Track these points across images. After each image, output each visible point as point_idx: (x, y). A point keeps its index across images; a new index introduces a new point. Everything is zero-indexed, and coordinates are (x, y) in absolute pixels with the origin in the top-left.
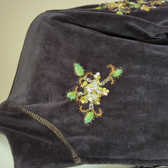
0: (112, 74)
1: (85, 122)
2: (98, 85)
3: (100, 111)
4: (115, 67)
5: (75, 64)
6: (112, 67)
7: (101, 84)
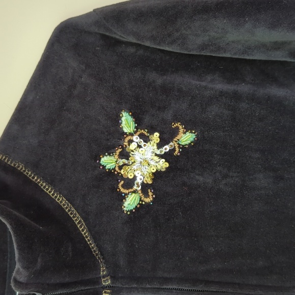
0: (178, 140)
1: (125, 209)
2: (153, 152)
3: (150, 194)
4: (185, 128)
5: (123, 113)
6: (180, 127)
7: (158, 152)
